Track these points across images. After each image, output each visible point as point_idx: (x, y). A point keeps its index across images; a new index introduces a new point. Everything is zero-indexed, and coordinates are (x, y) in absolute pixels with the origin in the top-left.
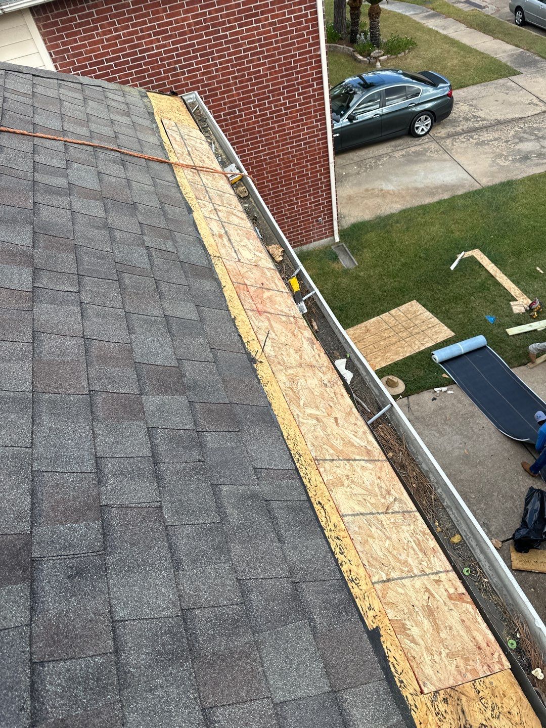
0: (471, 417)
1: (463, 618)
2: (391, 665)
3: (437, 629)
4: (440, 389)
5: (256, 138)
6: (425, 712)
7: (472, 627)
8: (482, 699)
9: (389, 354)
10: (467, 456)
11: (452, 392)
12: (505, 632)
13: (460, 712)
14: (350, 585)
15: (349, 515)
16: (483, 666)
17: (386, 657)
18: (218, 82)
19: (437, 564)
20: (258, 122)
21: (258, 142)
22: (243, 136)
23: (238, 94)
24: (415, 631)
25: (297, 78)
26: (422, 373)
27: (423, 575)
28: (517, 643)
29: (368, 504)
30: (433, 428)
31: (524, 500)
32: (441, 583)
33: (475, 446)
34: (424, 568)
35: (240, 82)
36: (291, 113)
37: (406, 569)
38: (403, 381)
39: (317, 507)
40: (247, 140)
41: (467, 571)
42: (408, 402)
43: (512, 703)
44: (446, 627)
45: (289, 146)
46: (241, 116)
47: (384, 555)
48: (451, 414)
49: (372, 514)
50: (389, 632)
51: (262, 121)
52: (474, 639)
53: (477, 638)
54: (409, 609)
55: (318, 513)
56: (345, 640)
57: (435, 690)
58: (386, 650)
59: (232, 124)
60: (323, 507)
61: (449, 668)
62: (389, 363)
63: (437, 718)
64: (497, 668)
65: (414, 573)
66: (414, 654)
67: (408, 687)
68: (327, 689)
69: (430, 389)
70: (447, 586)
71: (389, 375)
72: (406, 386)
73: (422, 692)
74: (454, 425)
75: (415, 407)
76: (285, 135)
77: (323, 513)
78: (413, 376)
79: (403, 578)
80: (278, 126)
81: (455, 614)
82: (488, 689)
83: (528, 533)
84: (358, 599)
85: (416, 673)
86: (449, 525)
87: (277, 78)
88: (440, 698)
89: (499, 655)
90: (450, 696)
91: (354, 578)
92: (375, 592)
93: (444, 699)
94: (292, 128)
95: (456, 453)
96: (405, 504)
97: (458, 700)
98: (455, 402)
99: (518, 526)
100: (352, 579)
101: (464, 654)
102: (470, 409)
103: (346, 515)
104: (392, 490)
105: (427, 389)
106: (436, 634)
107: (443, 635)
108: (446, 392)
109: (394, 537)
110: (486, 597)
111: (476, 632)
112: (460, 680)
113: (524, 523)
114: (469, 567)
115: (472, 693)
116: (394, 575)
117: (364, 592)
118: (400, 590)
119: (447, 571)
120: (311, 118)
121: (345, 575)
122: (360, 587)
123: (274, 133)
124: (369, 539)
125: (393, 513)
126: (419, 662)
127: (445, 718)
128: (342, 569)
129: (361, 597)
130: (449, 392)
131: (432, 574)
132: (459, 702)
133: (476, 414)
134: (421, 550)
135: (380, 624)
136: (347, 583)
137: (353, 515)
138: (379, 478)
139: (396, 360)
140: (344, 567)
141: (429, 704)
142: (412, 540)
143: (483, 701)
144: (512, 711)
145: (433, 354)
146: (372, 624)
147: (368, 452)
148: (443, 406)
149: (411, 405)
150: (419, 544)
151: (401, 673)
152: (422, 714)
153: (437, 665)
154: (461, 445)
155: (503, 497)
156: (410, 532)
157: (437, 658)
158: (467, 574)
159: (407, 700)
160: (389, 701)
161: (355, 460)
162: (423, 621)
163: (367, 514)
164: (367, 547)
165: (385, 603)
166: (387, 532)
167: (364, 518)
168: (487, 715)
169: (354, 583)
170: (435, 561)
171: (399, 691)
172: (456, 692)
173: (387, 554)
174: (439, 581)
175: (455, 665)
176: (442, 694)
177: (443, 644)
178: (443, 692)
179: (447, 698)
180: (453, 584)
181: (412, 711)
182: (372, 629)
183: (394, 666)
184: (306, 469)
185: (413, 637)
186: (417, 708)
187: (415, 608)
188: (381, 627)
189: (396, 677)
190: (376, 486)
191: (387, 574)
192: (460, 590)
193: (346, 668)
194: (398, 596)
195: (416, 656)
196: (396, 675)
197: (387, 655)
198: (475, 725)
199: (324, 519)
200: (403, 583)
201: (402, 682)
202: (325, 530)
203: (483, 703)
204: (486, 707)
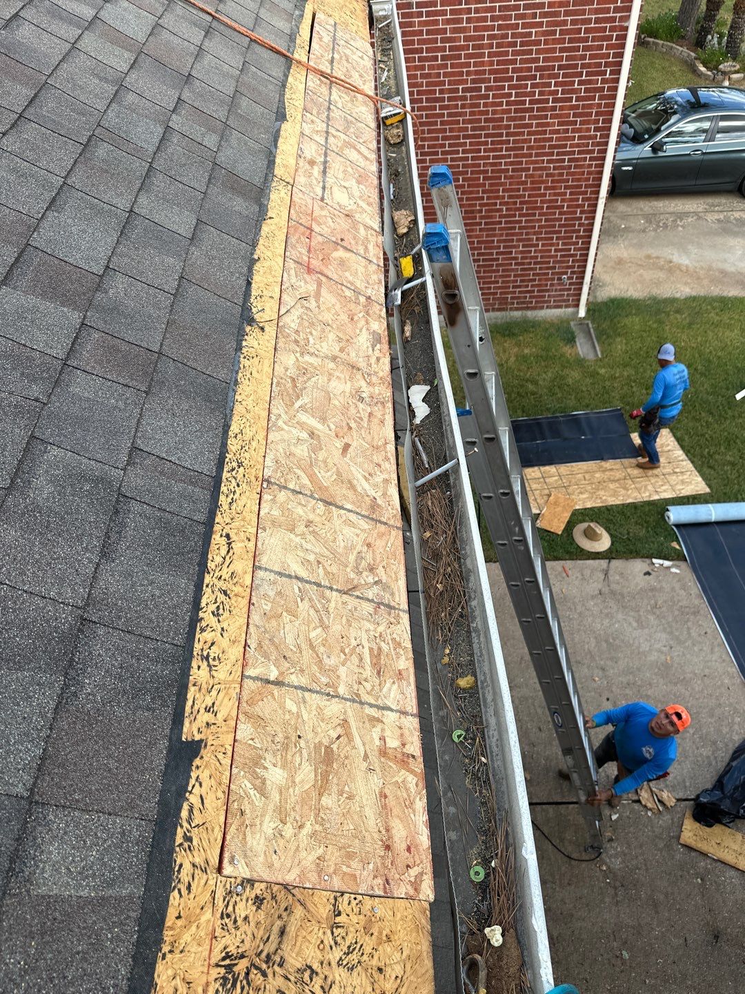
0: (694, 613)
1: (387, 791)
2: (186, 806)
3: (322, 787)
4: (661, 561)
5: (501, 135)
6: (202, 903)
7: (396, 811)
8: (337, 927)
9: (602, 493)
10: (667, 666)
11: (678, 571)
12: (475, 851)
13: (276, 929)
14: (194, 664)
15: (271, 571)
16: (375, 877)
17: (186, 791)
18: (466, 39)
19: (392, 695)
20: (509, 111)
21: (502, 142)
22: (483, 128)
23: (491, 63)
24: (275, 775)
25: (583, 57)
26: (643, 533)
27: (353, 701)
28: (487, 875)
29: (321, 571)
30: (632, 614)
31: (731, 752)
32: (380, 726)
33: (684, 655)
34: (362, 692)
35: (499, 45)
36: (561, 108)
37: (324, 680)
38: (611, 535)
39: (217, 539)
40: (487, 136)
41: (459, 736)
42: (608, 567)
43: (397, 956)
44: (341, 793)
45: (545, 158)
46: (487, 97)
47: (299, 647)
48: (665, 602)
49: (319, 585)
50: (220, 756)
51: (516, 111)
52: (388, 831)
53: (394, 831)
54: (287, 738)
55: (213, 547)
56: (119, 735)
57: (249, 877)
58: (192, 781)
59: (472, 106)
60: (229, 544)
61: (304, 854)
62: (597, 505)
63: (219, 922)
64: (401, 891)
65: (336, 691)
66: (247, 807)
67: (196, 853)
68: (20, 790)
69: (647, 557)
70: (388, 733)
71: (592, 521)
72: (612, 544)
73: (219, 869)
74: (664, 617)
75: (614, 577)
76: (545, 140)
77: (223, 551)
78: (628, 534)
79: (310, 690)
80: (538, 125)
81: (376, 782)
82: (361, 917)
83: (721, 800)
84: (197, 688)
85: (228, 837)
86: (464, 659)
87: (554, 50)
88: (250, 893)
89: (422, 874)
90: (274, 898)
91: (212, 655)
92: (238, 690)
93: (257, 897)
94: (557, 132)
95: (653, 657)
96: (393, 594)
97: (286, 909)
98: (677, 586)
99: (709, 786)
100: (208, 655)
101: (350, 846)
102: (697, 602)
103: (266, 569)
104: (381, 568)
105: (642, 557)
106: (314, 794)
107: (326, 801)
108: (668, 568)
109: (336, 628)
110: (471, 787)
111: (398, 821)
112: (312, 879)
113: (719, 784)
114: (467, 730)
115: (324, 911)
116: (294, 679)
117: (216, 681)
118: (291, 705)
119: (404, 713)
120: (588, 122)
121: (196, 645)
122: (214, 673)
123: (529, 133)
124: (285, 614)
125: (358, 597)
126: (247, 822)
127: (237, 928)
128: (197, 636)
129: (204, 686)
130: (673, 570)
131: (371, 705)
132: (284, 914)
133: (702, 612)
134: (374, 665)
135: (211, 738)
136: (192, 656)
137: (280, 574)
138: (369, 545)
139: (611, 503)
140: (204, 634)
141: (220, 894)
142: (366, 645)
143: (336, 932)
144: (389, 970)
145: (668, 510)
146: (195, 733)
147: (374, 506)
148: (659, 586)
149: (611, 572)
150: (377, 655)
151: (198, 826)
152: (191, 904)
153: (282, 842)
154: (664, 649)
155: (700, 738)
156: (372, 633)
157: (288, 831)
158: (456, 739)
159: (179, 871)
160: (137, 858)
161: (342, 508)
162: (303, 766)
163: (307, 582)
164: (274, 623)
165: (245, 713)
166: (328, 618)
167: (296, 585)
168: (331, 956)
169: (205, 663)
170: (390, 690)
171: (171, 851)
172: (290, 897)
173: (303, 646)
174: (379, 720)
175: (317, 855)
176: (259, 888)
177: (317, 815)
178: (263, 886)
179: (264, 899)
180: (402, 735)
181: (176, 891)
182: (189, 739)
183: (191, 811)
184: (238, 485)
185: (264, 781)
186: (190, 892)
187: (302, 741)
188: (209, 744)
189: (182, 827)
190: (355, 554)
191: (282, 674)
192: (412, 749)
193: (87, 776)
194: (280, 712)
195: (247, 811)
196: (185, 824)
197: (190, 789)
198: (294, 962)
199: (218, 560)
200: (303, 698)
201: (190, 839)
202: (209, 573)
203: (336, 934)
204: (336, 943)
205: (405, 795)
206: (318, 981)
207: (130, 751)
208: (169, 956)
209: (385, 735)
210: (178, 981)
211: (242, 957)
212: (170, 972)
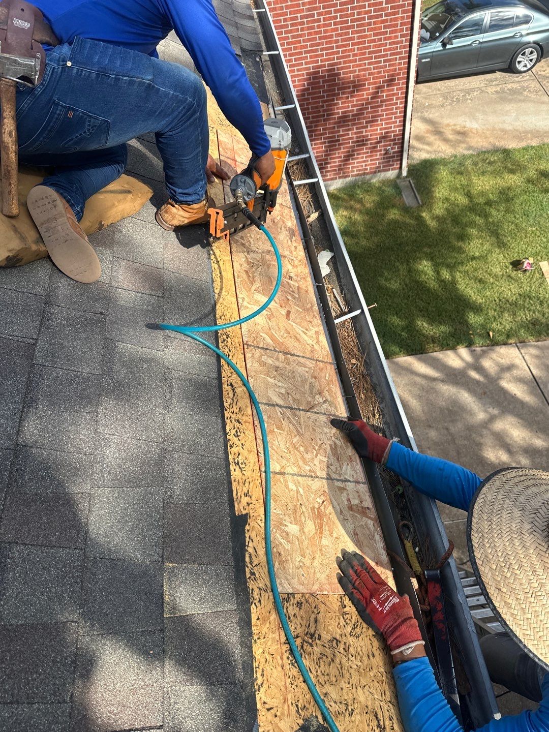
1: (358, 531)
2: (247, 555)
3: (320, 533)
6: (269, 609)
7: (365, 542)
8: (346, 614)
13: (312, 620)
14: (232, 467)
15: (262, 403)
17: (245, 546)
19: (348, 472)
24: (294, 529)
27: (327, 479)
29: (290, 399)
32: (344, 494)
34: (331, 473)
36: (375, 23)
37: (308, 468)
39: (226, 388)
44: (331, 535)
45: (367, 62)
47: (288, 449)
49: (291, 408)
50: (259, 522)
54: (294, 506)
55: (225, 393)
56: (201, 517)
57: (291, 592)
58: (247, 539)
60: (233, 390)
61: (319, 574)
65: (316, 474)
67: (259, 581)
77: (231, 395)
79: (301, 475)
81: (349, 526)
84: (237, 483)
88: (293, 601)
90: (307, 601)
91: (240, 461)
92: (260, 481)
93: (298, 603)
96: (336, 408)
97: (315, 608)
100: (238, 462)
104: (325, 392)
106: (317, 538)
107: (325, 541)
109: (307, 434)
111: (367, 549)
112: (326, 589)
115: (336, 605)
116: (290, 470)
117: (246, 478)
118: (292, 486)
119: (357, 482)
121: (230, 457)
122: (244, 472)
124: (275, 430)
125: (316, 413)
126: (283, 559)
127: (291, 622)
128: (229, 450)
129: (241, 481)
131: (338, 480)
132: (315, 610)
134: (334, 454)
135: (251, 512)
136: (229, 464)
137: (267, 404)
138: (315, 378)
140: (233, 449)
146: (242, 510)
147: (313, 350)
150: (334, 448)
151: (256, 565)
152: (263, 610)
153: (305, 569)
156: (329, 435)
157: (307, 561)
159: (252, 593)
160: (228, 589)
161: (294, 355)
162: (307, 522)
163: (284, 407)
164: (271, 436)
166: (301, 428)
167: (278, 409)
168: (345, 631)
169: (238, 466)
170: (346, 469)
171: (246, 582)
172: (316, 599)
173: (291, 449)
174: (344, 489)
175: (326, 574)
176: (298, 597)
177: (321, 550)
178: (300, 596)
179: (302, 603)
180: (359, 496)
181: (253, 604)
182: (240, 514)
183: (250, 557)
184: (230, 351)
185: (287, 534)
186: (261, 604)
187: (303, 506)
188: (251, 516)
189: (248, 567)
190: (308, 385)
191: (282, 467)
192: (367, 504)
193: (190, 545)
194: (287, 491)
195: (282, 553)
196: (249, 565)
197: (247, 544)
198: (326, 637)
199: (229, 401)
200: (298, 480)
201: (253, 574)
202: (226, 410)
203: (345, 618)
204: (347, 623)
205: (368, 532)
206: (342, 646)
207: (209, 526)
208: (258, 641)
209: (350, 497)
210: (266, 655)
211: (297, 637)
212: (261, 650)
